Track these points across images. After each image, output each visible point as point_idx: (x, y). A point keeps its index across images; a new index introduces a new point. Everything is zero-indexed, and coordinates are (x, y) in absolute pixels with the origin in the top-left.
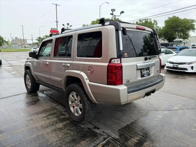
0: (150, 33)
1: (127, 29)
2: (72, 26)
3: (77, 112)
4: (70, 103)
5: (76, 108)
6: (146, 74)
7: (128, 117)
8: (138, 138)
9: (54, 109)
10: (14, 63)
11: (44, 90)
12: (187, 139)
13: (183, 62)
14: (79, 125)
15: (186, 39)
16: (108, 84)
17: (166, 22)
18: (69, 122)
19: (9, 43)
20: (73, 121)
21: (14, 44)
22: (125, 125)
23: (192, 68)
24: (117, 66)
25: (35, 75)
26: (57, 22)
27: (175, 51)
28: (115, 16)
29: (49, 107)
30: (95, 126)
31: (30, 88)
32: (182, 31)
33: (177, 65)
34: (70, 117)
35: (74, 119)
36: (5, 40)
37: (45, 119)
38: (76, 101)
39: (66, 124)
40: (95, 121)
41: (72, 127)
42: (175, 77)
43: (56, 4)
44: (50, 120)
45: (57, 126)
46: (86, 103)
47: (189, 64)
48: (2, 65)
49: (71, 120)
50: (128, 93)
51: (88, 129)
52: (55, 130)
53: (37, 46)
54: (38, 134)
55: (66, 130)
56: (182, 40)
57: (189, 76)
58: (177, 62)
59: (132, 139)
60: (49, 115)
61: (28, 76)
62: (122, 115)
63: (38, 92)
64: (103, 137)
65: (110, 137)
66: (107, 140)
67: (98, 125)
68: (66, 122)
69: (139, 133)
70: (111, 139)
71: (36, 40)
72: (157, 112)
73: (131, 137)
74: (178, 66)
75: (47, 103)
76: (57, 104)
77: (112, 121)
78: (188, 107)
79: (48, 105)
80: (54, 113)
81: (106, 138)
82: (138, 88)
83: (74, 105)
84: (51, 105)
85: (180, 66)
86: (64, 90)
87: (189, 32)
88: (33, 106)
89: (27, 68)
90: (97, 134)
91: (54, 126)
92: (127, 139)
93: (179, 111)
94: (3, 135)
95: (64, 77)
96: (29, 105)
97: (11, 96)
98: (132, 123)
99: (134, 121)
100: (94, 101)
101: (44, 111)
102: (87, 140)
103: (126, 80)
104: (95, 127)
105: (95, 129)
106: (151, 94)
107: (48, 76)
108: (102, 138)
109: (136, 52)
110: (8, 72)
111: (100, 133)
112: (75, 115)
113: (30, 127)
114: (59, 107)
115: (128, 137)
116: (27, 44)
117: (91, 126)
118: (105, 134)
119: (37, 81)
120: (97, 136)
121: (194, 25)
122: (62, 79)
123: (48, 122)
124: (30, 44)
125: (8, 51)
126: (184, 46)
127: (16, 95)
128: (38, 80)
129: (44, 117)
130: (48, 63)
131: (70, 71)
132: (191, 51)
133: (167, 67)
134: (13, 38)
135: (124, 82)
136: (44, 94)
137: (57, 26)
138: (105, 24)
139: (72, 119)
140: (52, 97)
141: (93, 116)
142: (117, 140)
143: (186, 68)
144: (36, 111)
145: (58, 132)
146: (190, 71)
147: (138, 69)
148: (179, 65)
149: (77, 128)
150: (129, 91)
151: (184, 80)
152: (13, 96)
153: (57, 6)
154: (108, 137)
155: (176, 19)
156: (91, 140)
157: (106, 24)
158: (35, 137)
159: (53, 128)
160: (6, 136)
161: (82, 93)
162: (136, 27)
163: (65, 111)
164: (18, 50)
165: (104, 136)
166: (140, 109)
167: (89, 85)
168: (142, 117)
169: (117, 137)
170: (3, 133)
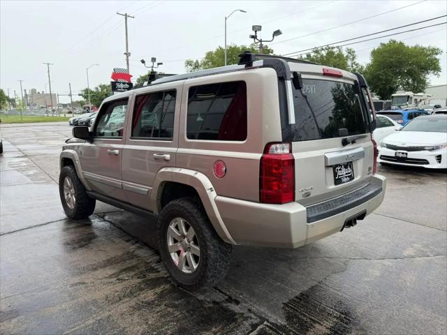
0: (352, 83)
1: (303, 76)
2: (161, 64)
3: (187, 264)
4: (170, 243)
5: (184, 254)
6: (346, 177)
7: (302, 274)
8: (329, 324)
9: (132, 256)
10: (29, 148)
11: (104, 213)
12: (442, 325)
13: (419, 145)
14: (191, 294)
15: (420, 91)
16: (261, 201)
17: (374, 53)
18: (168, 286)
19: (18, 103)
20: (178, 286)
21: (29, 105)
22: (298, 294)
23: (439, 158)
24: (283, 159)
25: (86, 179)
26: (128, 54)
27: (398, 119)
28: (261, 41)
29: (120, 253)
30: (230, 298)
31: (73, 207)
32: (410, 74)
33: (405, 152)
34: (171, 276)
35: (180, 281)
36: (7, 95)
37: (114, 280)
38: (186, 240)
39: (162, 292)
40: (227, 286)
41: (177, 300)
42: (400, 179)
43: (126, 15)
44: (125, 283)
45: (142, 296)
46: (208, 244)
47: (432, 149)
48: (5, 155)
49: (173, 283)
50: (309, 220)
51: (214, 302)
52: (138, 308)
53: (82, 110)
54: (99, 318)
55: (163, 307)
56: (410, 94)
57: (432, 178)
58: (404, 146)
59: (317, 326)
60: (122, 271)
61: (68, 181)
62: (288, 270)
63: (91, 217)
64: (250, 321)
65: (265, 323)
66: (259, 328)
67: (234, 293)
68: (162, 287)
69: (331, 313)
70: (268, 326)
71: (79, 95)
72: (367, 261)
73: (314, 321)
74: (406, 154)
75: (114, 242)
76: (138, 245)
77: (266, 284)
78: (436, 249)
79: (117, 248)
80: (133, 267)
81: (257, 325)
82: (329, 211)
83: (181, 249)
84: (124, 248)
85: (411, 155)
86: (156, 212)
87: (427, 76)
88: (84, 250)
89: (66, 162)
90: (235, 314)
91: (135, 297)
92: (304, 327)
93: (418, 259)
94: (19, 321)
95: (157, 184)
96: (74, 248)
97: (31, 227)
98: (312, 288)
99: (316, 283)
100: (229, 240)
101: (109, 263)
102: (214, 329)
103: (302, 191)
104: (230, 300)
105: (231, 303)
106: (357, 221)
107: (118, 182)
108: (247, 324)
109: (317, 126)
110: (18, 170)
111: (243, 314)
112: (183, 271)
113: (81, 300)
114: (144, 253)
115: (306, 322)
116: (60, 105)
117: (219, 297)
118: (252, 315)
119: (90, 193)
120: (235, 320)
121: (437, 60)
122: (151, 188)
123: (119, 287)
124: (65, 106)
125: (15, 121)
126: (416, 108)
127: (41, 225)
128: (92, 191)
129: (111, 276)
130: (117, 152)
131: (169, 170)
132: (435, 120)
133: (382, 156)
134: (25, 90)
135: (298, 196)
136: (105, 221)
137: (128, 64)
138: (254, 66)
139: (175, 280)
140: (124, 228)
141: (224, 274)
142: (282, 328)
143: (426, 160)
144: (90, 263)
145: (145, 311)
146: (434, 165)
147: (327, 167)
148: (409, 153)
149: (188, 303)
150: (310, 216)
151: (422, 186)
152: (35, 226)
153: (128, 18)
154: (262, 323)
155: (397, 48)
156: (223, 329)
157: (255, 64)
158: (94, 324)
159: (133, 302)
160: (26, 323)
161: (200, 220)
162: (323, 70)
163: (158, 262)
164: (38, 120)
165: (252, 320)
166: (328, 256)
167: (218, 202)
168: (335, 273)
169: (281, 321)
170: (18, 315)
